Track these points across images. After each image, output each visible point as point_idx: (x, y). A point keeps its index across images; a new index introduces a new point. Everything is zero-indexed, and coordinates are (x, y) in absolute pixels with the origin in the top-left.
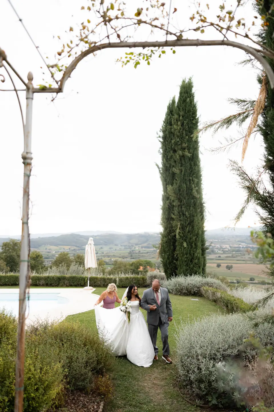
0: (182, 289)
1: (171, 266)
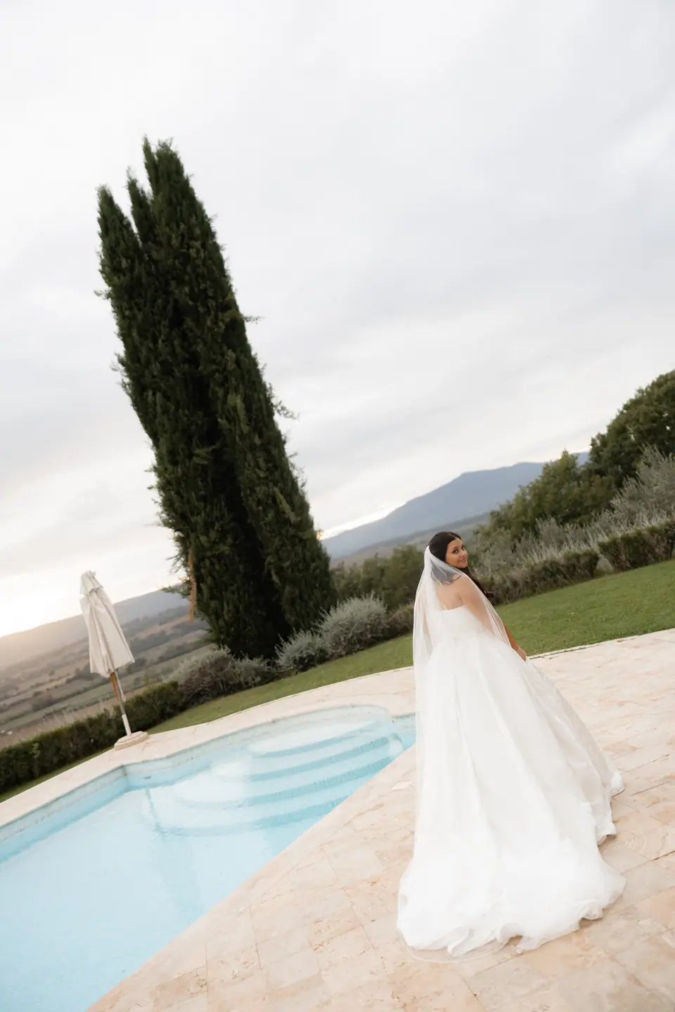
0: (361, 633)
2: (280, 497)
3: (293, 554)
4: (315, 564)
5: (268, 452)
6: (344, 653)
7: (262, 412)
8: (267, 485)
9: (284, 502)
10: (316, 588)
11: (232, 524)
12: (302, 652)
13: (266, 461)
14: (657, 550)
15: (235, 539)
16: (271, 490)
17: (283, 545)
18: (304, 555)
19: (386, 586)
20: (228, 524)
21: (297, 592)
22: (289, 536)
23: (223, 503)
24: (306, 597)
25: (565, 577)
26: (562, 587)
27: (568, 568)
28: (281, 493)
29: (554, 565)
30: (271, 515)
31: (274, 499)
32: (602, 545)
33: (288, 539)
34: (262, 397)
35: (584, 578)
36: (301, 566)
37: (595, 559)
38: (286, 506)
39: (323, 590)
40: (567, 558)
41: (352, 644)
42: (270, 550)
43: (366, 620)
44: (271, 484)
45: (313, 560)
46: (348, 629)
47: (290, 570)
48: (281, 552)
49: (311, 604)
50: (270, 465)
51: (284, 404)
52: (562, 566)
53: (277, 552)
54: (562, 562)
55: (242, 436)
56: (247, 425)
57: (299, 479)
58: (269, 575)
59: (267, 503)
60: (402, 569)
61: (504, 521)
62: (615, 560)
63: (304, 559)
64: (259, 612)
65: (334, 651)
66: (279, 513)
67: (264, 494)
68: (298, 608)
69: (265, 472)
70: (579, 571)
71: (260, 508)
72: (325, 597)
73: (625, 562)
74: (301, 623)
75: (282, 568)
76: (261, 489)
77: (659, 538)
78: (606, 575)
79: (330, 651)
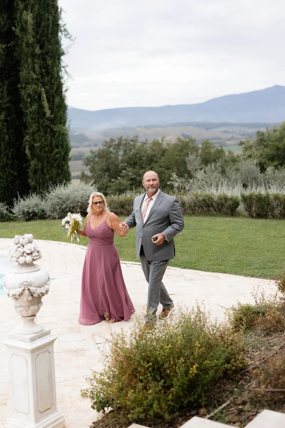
1: (5, 174)
2: (44, 96)
3: (44, 139)
4: (57, 150)
5: (44, 60)
6: (57, 217)
7: (48, 29)
8: (38, 85)
9: (46, 100)
10: (54, 167)
11: (8, 105)
12: (30, 208)
13: (40, 67)
14: (275, 211)
15: (6, 116)
16: (39, 89)
17: (39, 130)
18: (52, 141)
19: (162, 165)
20: (5, 104)
21: (40, 165)
22: (44, 125)
23: (5, 88)
24: (45, 171)
25: (215, 210)
26: (211, 215)
27: (218, 205)
28: (46, 94)
29: (210, 200)
30: (34, 107)
31: (40, 97)
32: (243, 196)
33: (43, 127)
34: (50, 17)
35: (226, 215)
36: (47, 149)
37: (236, 204)
38: (46, 104)
39: (58, 169)
40: (220, 198)
41: (64, 212)
42: (29, 131)
43: (79, 199)
44: (40, 85)
45: (57, 147)
46: (64, 202)
47: (39, 149)
48: (35, 135)
49: (47, 177)
50: (44, 70)
51: (67, 27)
52: (215, 202)
53: (33, 133)
54: (216, 199)
55: (27, 44)
56: (33, 37)
57: (64, 86)
58: (25, 149)
59: (34, 97)
60: (177, 155)
61: (265, 141)
62: (249, 208)
63: (51, 144)
64: (12, 172)
65: (50, 214)
66: (41, 107)
67: (33, 91)
68: (37, 177)
69: (37, 75)
70: (224, 209)
71: (29, 100)
72: (58, 175)
73: (253, 213)
74: (38, 188)
75: (34, 146)
76: (32, 87)
77: (279, 203)
78: (241, 217)
79: (48, 213)
